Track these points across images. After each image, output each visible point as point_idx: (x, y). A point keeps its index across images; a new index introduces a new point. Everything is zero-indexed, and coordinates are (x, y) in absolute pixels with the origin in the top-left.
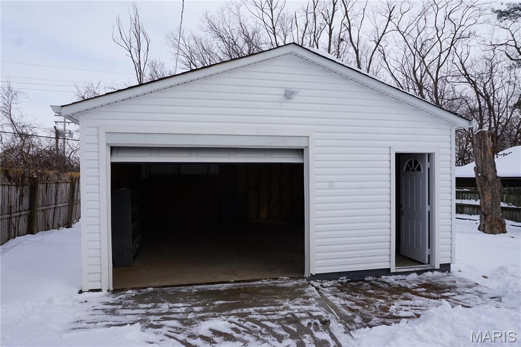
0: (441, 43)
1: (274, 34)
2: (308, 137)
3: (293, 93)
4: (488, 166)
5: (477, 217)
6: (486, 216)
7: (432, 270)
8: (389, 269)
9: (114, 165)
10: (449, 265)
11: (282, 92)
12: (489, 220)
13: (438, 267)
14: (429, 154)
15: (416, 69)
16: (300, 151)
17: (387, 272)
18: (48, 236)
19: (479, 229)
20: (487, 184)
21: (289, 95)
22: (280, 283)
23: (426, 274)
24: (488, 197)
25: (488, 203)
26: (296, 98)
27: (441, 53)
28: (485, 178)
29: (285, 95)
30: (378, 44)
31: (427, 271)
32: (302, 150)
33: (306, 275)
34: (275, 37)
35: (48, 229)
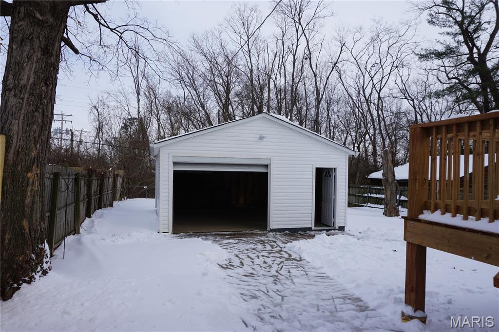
0: (383, 70)
1: (250, 57)
2: (270, 159)
3: (263, 138)
4: (389, 173)
5: (383, 206)
6: (387, 205)
7: (335, 230)
8: (311, 228)
9: (175, 172)
10: (344, 227)
11: (258, 136)
12: (389, 208)
13: (337, 228)
14: (335, 168)
15: (365, 87)
16: (266, 166)
17: (310, 229)
18: (110, 211)
19: (383, 214)
20: (388, 184)
21: (261, 138)
22: (254, 232)
23: (331, 231)
24: (389, 193)
25: (389, 197)
26: (264, 140)
27: (383, 78)
28: (387, 180)
29: (260, 138)
30: (335, 65)
31: (331, 230)
32: (267, 165)
33: (268, 230)
34: (250, 59)
35: (105, 207)
